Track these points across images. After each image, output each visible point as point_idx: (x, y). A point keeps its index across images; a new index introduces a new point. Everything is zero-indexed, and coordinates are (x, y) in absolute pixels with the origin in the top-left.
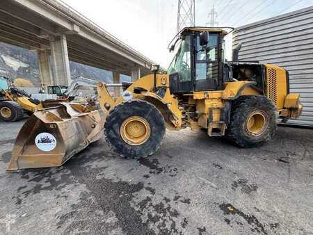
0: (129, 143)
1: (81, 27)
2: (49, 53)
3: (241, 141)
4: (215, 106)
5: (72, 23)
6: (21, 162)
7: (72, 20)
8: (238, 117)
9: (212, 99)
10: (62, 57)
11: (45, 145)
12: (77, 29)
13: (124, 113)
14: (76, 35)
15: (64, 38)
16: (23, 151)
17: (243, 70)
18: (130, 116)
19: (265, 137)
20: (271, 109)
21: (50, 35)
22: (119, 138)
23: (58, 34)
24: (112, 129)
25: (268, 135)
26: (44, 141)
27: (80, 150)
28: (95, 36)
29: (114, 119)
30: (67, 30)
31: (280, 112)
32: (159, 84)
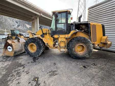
0: (31, 52)
1: (43, 14)
2: (34, 22)
3: (73, 56)
4: (62, 41)
5: (40, 13)
6: (5, 53)
7: (40, 12)
8: (71, 46)
9: (62, 38)
10: (37, 24)
11: (10, 50)
12: (41, 15)
13: (29, 42)
14: (41, 16)
15: (38, 18)
16: (5, 51)
17: (81, 26)
18: (30, 43)
19: (85, 56)
20: (88, 43)
21: (35, 17)
22: (28, 50)
24: (26, 46)
25: (87, 55)
26: (9, 48)
27: (22, 52)
28: (47, 16)
29: (26, 43)
31: (98, 45)
32: (44, 32)
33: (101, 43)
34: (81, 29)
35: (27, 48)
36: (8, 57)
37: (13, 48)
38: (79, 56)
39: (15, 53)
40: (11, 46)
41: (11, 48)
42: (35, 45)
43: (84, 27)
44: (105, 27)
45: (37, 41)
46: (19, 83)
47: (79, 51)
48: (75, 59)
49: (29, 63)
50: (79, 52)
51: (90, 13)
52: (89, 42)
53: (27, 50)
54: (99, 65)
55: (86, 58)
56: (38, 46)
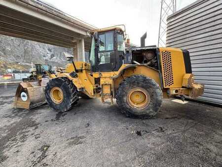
3: (125, 112)
4: (107, 83)
6: (17, 104)
7: (86, 29)
9: (105, 78)
13: (52, 85)
15: (83, 40)
16: (18, 99)
18: (54, 86)
19: (148, 112)
20: (151, 87)
21: (77, 40)
23: (80, 39)
24: (47, 93)
25: (151, 110)
26: (24, 96)
30: (84, 36)
31: (177, 91)
32: (78, 68)
33: (183, 87)
34: (145, 59)
35: (49, 96)
36: (20, 110)
37: (28, 96)
38: (135, 112)
39: (32, 103)
40: (26, 92)
41: (26, 95)
42: (60, 90)
43: (149, 55)
44: (191, 54)
45: (63, 84)
46: (18, 151)
47: (137, 102)
48: (129, 117)
49: (47, 121)
50: (138, 104)
51: (171, 27)
52: (154, 85)
53: (49, 99)
54: (169, 132)
55: (150, 116)
56: (65, 92)
